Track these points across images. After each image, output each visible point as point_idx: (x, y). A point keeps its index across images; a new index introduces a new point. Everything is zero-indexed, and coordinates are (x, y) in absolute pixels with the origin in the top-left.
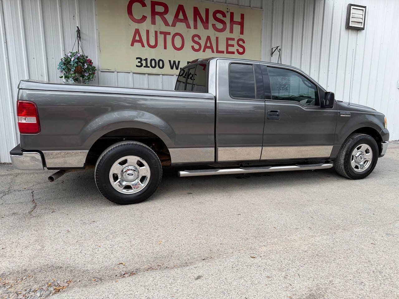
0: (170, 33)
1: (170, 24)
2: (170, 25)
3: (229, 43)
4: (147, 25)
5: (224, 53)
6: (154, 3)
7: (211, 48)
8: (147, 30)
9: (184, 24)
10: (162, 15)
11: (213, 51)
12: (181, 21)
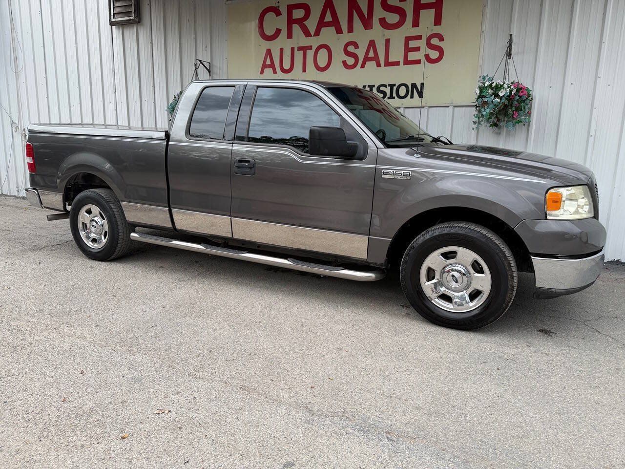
0: (311, 46)
1: (312, 33)
2: (313, 35)
3: (410, 46)
4: (282, 41)
5: (399, 65)
6: (291, 8)
7: (376, 59)
8: (280, 49)
9: (332, 29)
10: (301, 22)
11: (379, 65)
12: (328, 24)
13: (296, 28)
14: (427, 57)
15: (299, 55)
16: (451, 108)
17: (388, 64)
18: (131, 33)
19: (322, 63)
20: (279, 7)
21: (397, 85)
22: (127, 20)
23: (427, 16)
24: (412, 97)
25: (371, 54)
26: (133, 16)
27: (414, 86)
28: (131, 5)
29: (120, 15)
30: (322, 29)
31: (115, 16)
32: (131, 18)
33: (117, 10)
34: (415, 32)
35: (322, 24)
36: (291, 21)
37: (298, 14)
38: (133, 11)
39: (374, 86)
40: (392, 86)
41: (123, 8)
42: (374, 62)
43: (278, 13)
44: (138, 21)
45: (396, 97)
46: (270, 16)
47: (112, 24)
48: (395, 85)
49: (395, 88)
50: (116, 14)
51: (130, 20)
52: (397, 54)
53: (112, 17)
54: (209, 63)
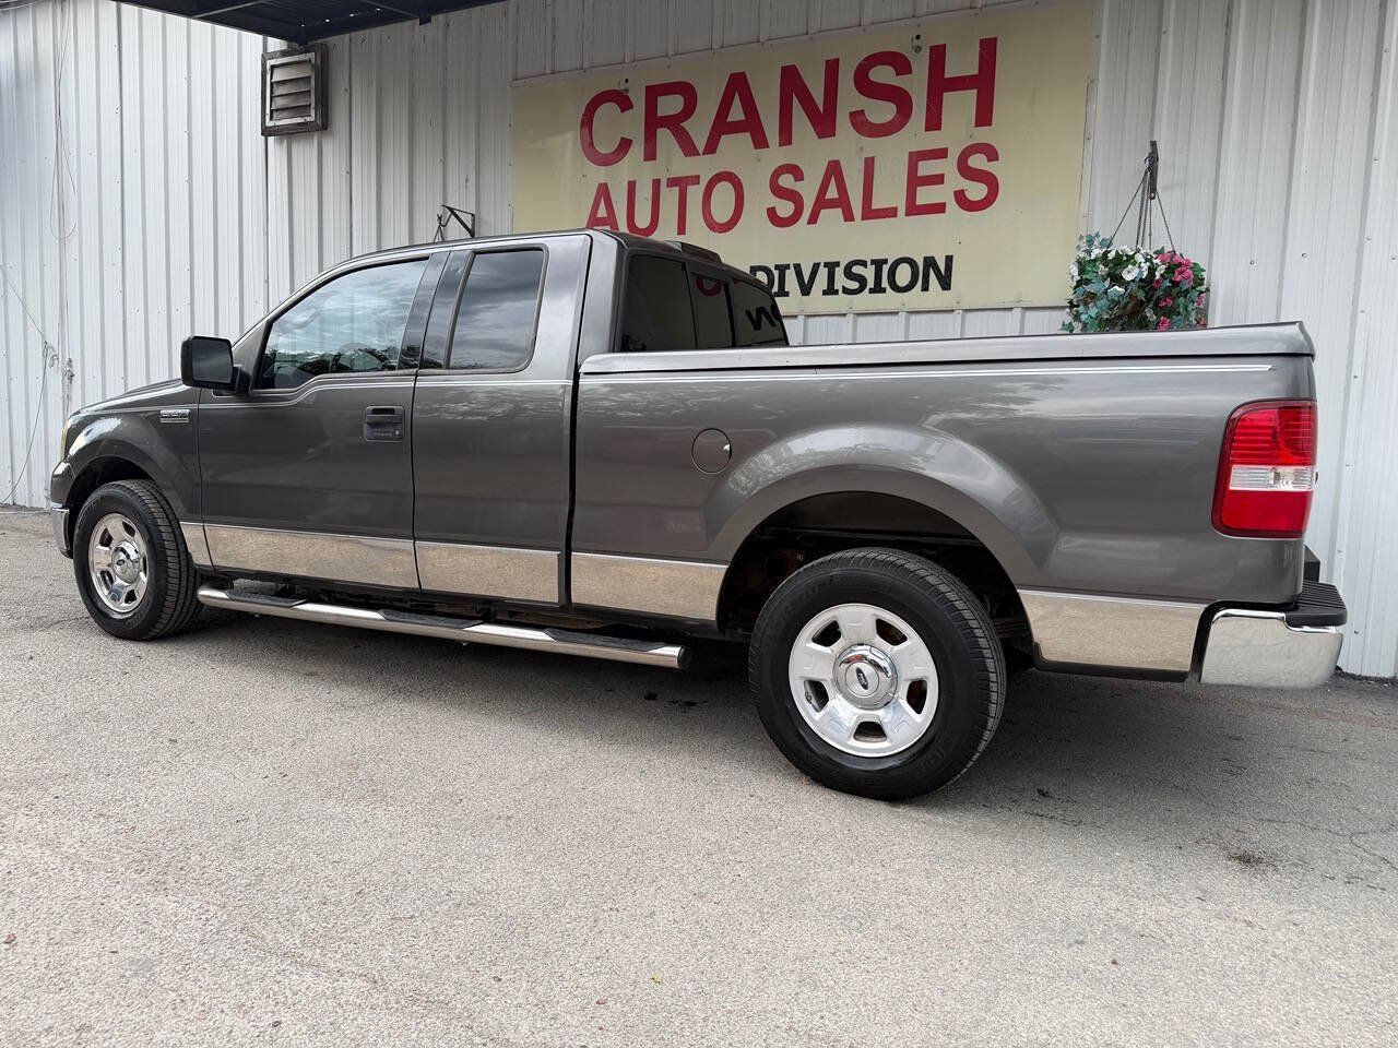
0: (698, 177)
2: (701, 149)
3: (921, 173)
4: (632, 166)
5: (895, 216)
6: (653, 93)
7: (843, 202)
8: (629, 183)
9: (745, 138)
10: (675, 123)
11: (849, 217)
12: (736, 128)
13: (665, 136)
14: (960, 197)
15: (670, 197)
16: (1017, 313)
17: (870, 213)
18: (305, 151)
19: (722, 213)
20: (627, 90)
21: (890, 263)
22: (299, 124)
23: (957, 107)
24: (925, 288)
25: (832, 193)
26: (313, 113)
27: (930, 262)
28: (310, 91)
29: (285, 114)
30: (723, 137)
31: (275, 114)
32: (308, 119)
33: (279, 103)
34: (933, 141)
35: (721, 127)
36: (653, 123)
37: (670, 105)
38: (313, 105)
39: (837, 264)
40: (879, 264)
41: (293, 97)
42: (839, 210)
43: (625, 103)
44: (324, 125)
45: (889, 289)
46: (608, 110)
47: (266, 132)
48: (885, 261)
49: (886, 268)
50: (276, 110)
51: (306, 123)
52: (889, 191)
53: (268, 118)
54: (473, 215)
